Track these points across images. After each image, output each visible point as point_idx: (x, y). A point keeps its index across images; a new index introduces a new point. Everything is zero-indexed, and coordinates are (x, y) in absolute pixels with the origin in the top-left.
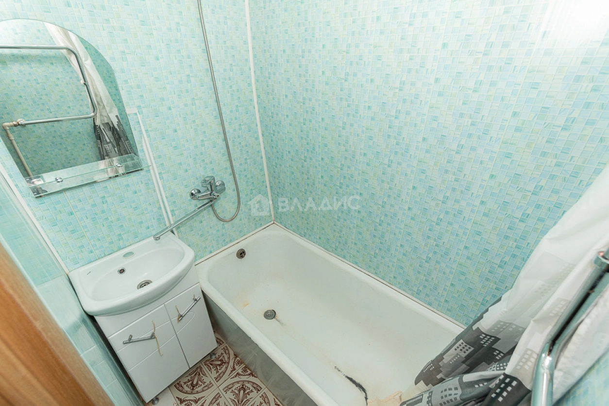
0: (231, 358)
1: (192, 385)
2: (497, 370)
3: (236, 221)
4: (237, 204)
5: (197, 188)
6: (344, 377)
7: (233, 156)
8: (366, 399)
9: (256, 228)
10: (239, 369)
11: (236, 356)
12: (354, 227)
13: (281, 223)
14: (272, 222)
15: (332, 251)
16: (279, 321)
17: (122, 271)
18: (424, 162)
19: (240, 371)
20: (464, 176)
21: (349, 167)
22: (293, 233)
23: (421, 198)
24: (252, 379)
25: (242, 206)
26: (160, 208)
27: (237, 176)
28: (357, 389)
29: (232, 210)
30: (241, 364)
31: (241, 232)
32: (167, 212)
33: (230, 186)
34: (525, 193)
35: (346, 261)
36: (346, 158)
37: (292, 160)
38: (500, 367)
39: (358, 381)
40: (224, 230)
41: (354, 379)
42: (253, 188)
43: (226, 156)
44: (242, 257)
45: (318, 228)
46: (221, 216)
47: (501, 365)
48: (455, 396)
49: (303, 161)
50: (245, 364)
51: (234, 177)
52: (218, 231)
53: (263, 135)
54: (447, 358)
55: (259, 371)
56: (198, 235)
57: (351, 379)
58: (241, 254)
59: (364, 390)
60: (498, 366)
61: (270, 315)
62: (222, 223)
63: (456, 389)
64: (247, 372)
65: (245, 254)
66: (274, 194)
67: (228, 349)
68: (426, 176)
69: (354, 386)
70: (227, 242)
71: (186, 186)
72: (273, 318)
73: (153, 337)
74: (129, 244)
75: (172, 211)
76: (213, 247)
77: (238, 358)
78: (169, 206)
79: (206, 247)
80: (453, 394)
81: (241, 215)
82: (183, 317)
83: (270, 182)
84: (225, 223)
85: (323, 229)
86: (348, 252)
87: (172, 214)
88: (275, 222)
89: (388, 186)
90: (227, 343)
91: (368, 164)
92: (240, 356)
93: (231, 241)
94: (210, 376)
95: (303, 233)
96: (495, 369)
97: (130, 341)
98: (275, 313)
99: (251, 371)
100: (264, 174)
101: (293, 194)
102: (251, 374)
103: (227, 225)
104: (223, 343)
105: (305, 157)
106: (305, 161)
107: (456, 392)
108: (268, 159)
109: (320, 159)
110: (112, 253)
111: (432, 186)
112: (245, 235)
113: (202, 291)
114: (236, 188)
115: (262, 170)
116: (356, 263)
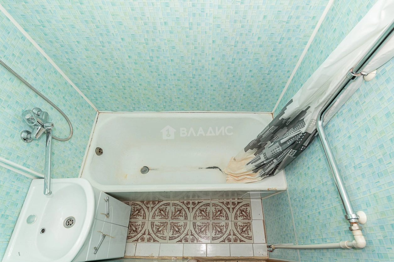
0: (141, 205)
1: (134, 231)
2: (294, 132)
3: (75, 132)
4: (64, 118)
5: (23, 130)
6: (206, 169)
7: (22, 75)
8: (220, 170)
9: (92, 126)
10: (150, 205)
11: (143, 202)
12: (173, 87)
13: (106, 110)
14: (98, 113)
15: (162, 110)
16: (153, 170)
17: (43, 231)
18: (218, 18)
19: (152, 206)
20: (247, 22)
21: (154, 40)
22: (123, 112)
23: (220, 48)
24: (161, 204)
25: (69, 117)
26: (9, 171)
27: (42, 93)
28: (214, 169)
29: (66, 126)
30: (149, 203)
31: (85, 137)
32: (19, 169)
33: (45, 107)
34: (282, 24)
35: (176, 112)
36: (148, 32)
37: (87, 50)
38: (295, 130)
39: (212, 166)
40: (74, 146)
41: (210, 167)
42: (64, 95)
43: (16, 79)
44: (102, 153)
45: (143, 100)
46: (62, 137)
47: (295, 129)
48: (279, 150)
49: (101, 47)
50: (151, 201)
51: (41, 96)
52: (70, 149)
53: (26, 30)
54: (264, 136)
55: (162, 198)
56: (61, 164)
57: (209, 168)
58: (99, 151)
59: (217, 168)
60: (294, 130)
61: (145, 170)
62: (68, 142)
63: (278, 147)
64: (156, 203)
65: (102, 150)
66: (84, 89)
67: (134, 203)
68: (221, 29)
69: (212, 169)
70: (83, 152)
71: (12, 136)
72: (148, 171)
73: (104, 236)
74: (17, 214)
75: (24, 165)
76: (77, 163)
77: (145, 202)
78: (17, 163)
79: (74, 167)
80: (278, 150)
81: (75, 125)
82: (108, 214)
83: (72, 80)
84: (69, 140)
85: (149, 98)
86: (174, 106)
87: (27, 167)
88: (100, 112)
89: (193, 46)
90: (131, 201)
91: (171, 32)
92: (145, 200)
93: (84, 149)
94: (139, 220)
95: (132, 108)
96: (293, 131)
97: (96, 249)
98: (147, 167)
99: (157, 201)
100: (61, 75)
101: (105, 82)
102: (159, 202)
103: (72, 141)
104: (129, 203)
105: (102, 42)
106: (103, 47)
107: (279, 148)
108: (54, 57)
109: (120, 40)
110: (13, 230)
111: (226, 36)
112: (89, 137)
113: (106, 193)
114: (52, 105)
115: (56, 72)
116: (183, 110)
